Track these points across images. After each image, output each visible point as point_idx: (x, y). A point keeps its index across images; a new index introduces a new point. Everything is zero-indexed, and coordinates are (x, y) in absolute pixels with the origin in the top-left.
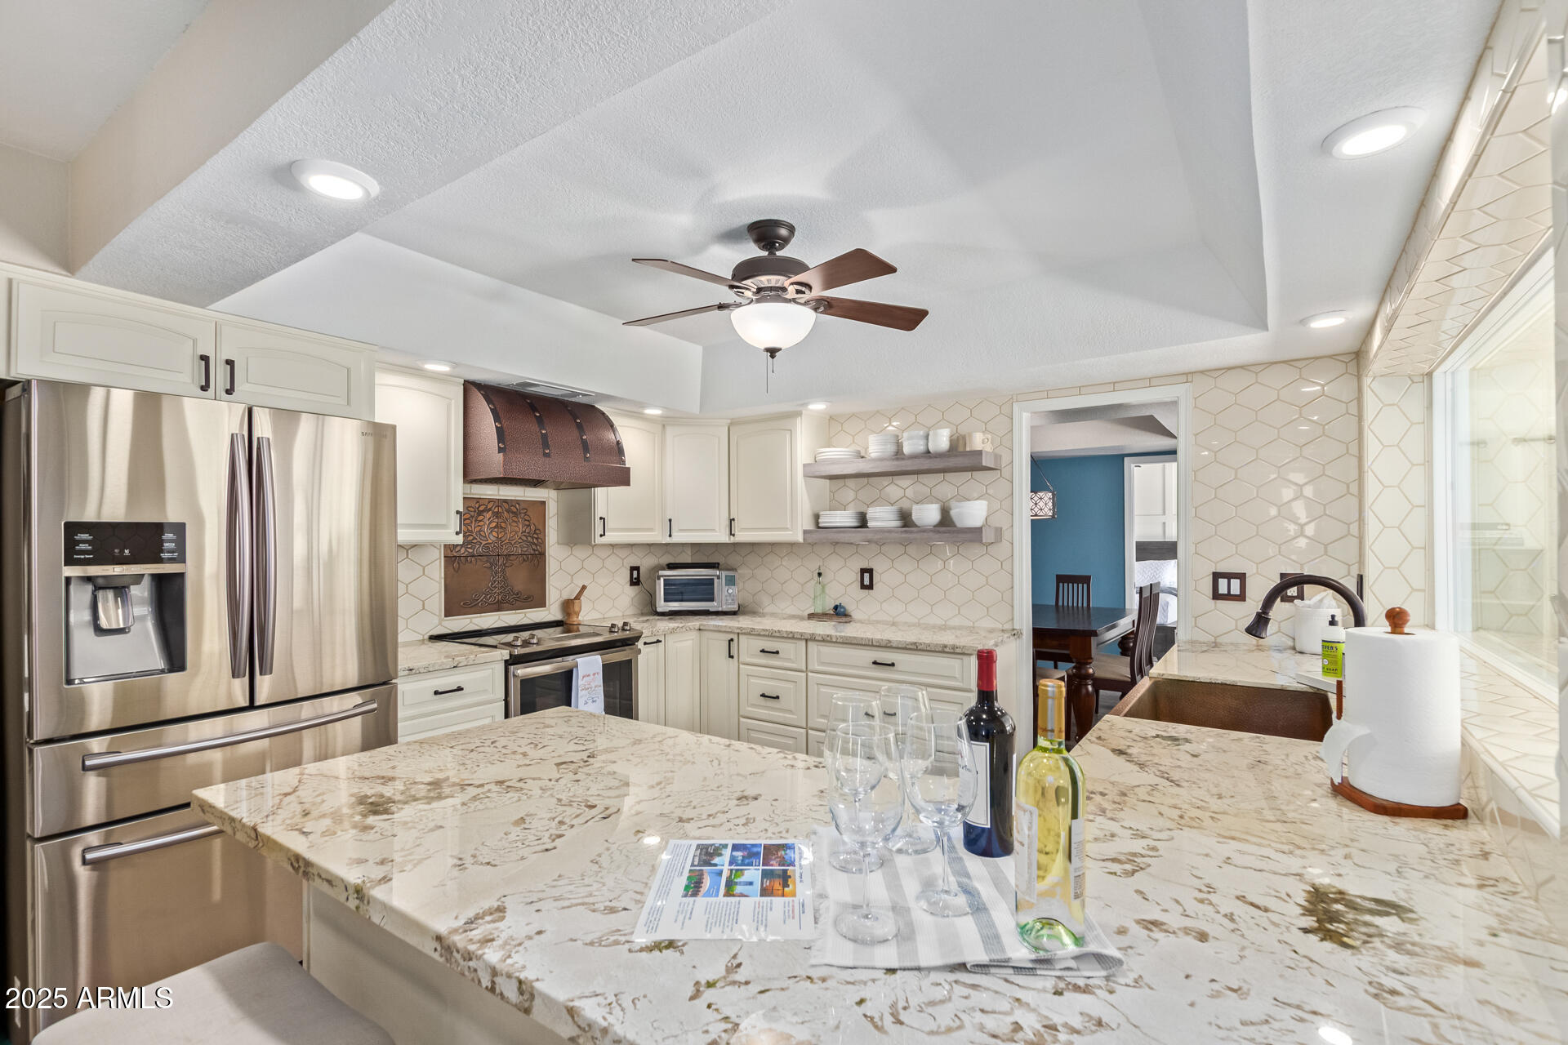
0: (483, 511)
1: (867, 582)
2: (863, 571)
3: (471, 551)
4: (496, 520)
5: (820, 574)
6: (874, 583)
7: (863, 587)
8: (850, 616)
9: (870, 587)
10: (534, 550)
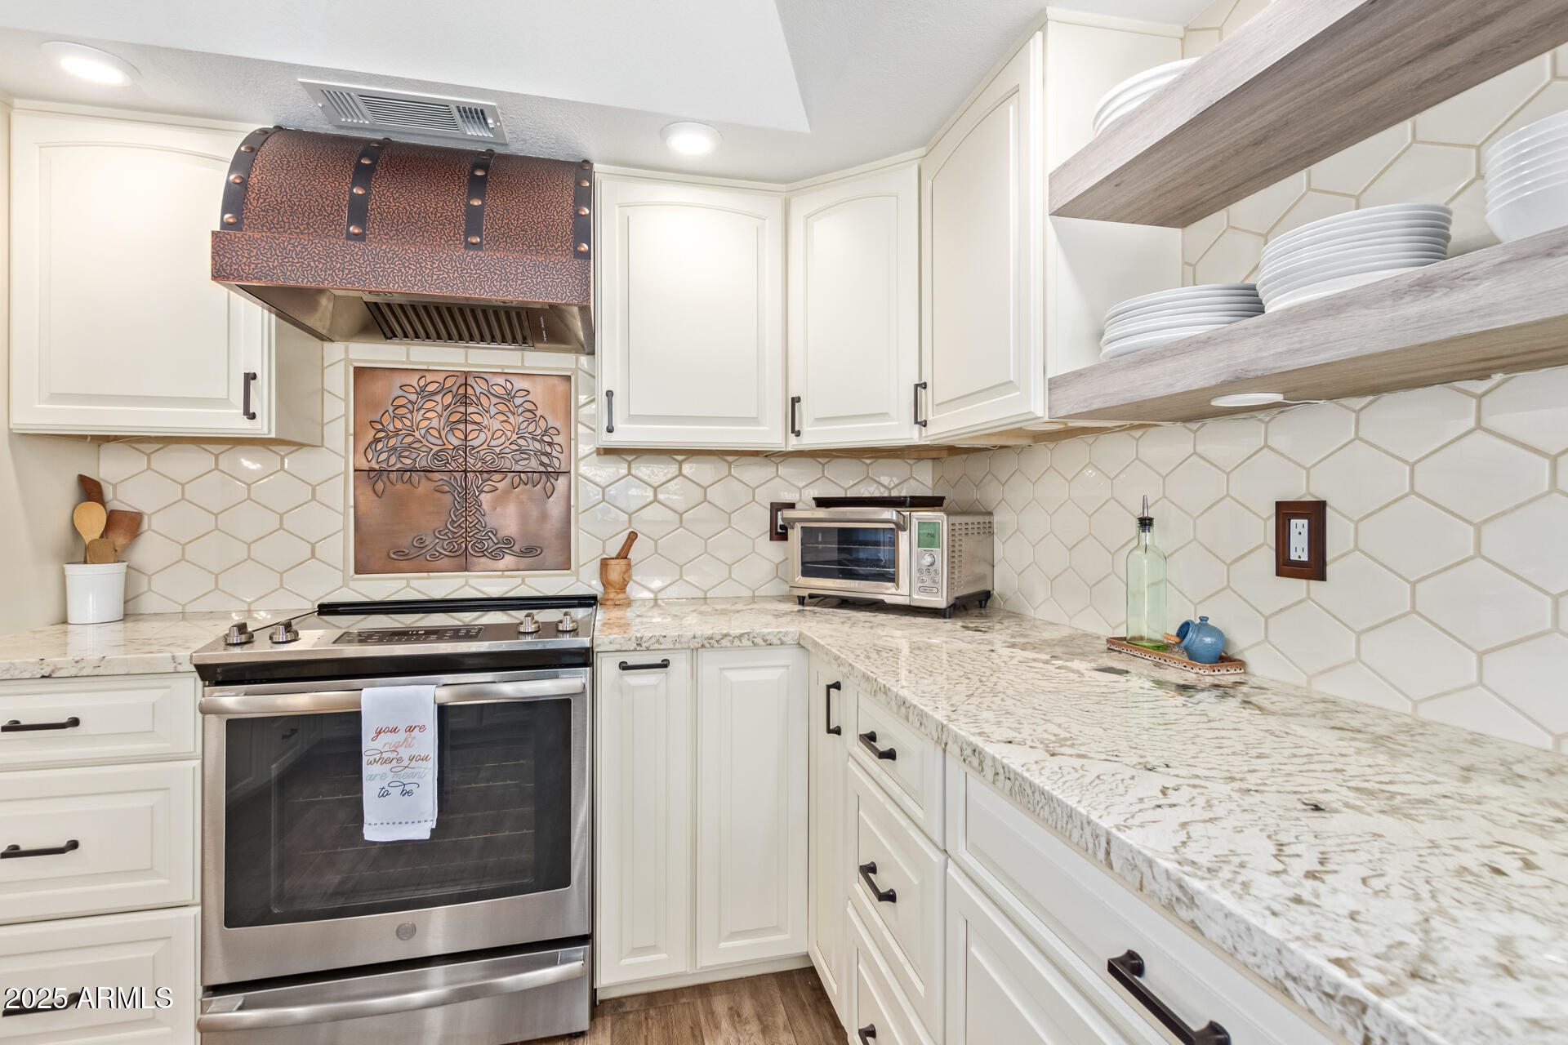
0: (435, 393)
1: (1299, 550)
2: (1286, 511)
3: (408, 461)
4: (462, 409)
5: (1145, 523)
6: (1330, 555)
7: (1286, 567)
8: (1241, 664)
9: (1315, 568)
10: (542, 464)
